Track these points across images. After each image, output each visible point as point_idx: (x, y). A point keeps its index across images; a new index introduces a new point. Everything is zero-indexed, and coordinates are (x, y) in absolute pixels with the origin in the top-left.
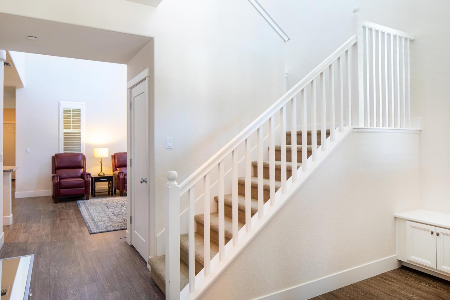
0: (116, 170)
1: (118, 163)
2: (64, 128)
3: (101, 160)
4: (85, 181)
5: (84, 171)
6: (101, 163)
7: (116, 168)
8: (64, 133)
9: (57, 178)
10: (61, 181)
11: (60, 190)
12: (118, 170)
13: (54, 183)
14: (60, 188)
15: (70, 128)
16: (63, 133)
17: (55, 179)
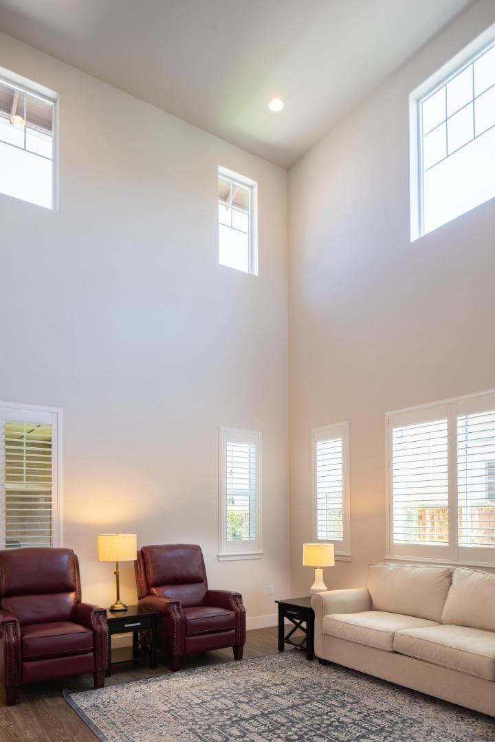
0: (149, 593)
1: (154, 574)
2: (8, 478)
3: (117, 569)
4: (95, 632)
5: (78, 601)
6: (118, 577)
7: (149, 586)
8: (8, 492)
9: (15, 628)
10: (26, 637)
11: (25, 664)
12: (156, 593)
13: (5, 643)
14: (23, 660)
15: (21, 479)
16: (5, 493)
17: (8, 631)
